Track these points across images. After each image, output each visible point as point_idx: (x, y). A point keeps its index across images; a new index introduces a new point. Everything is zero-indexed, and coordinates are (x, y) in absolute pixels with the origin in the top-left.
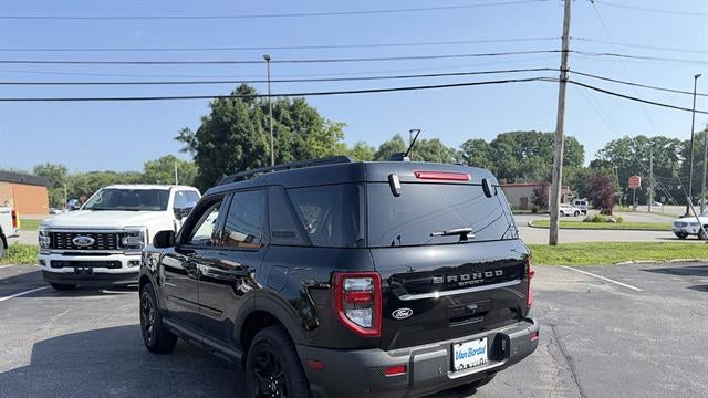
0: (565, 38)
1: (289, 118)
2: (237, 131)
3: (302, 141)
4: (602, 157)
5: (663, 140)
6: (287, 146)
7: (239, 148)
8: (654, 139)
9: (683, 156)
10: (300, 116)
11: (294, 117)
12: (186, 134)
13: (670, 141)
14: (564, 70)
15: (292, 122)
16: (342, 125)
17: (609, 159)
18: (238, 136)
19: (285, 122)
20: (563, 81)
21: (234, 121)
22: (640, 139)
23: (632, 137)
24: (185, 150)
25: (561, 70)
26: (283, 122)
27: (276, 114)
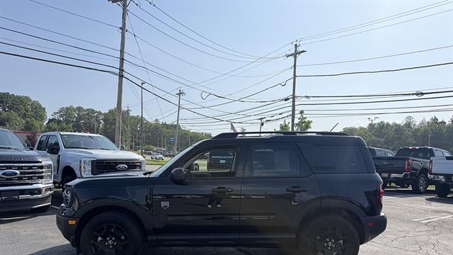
0: (122, 51)
4: (57, 117)
5: (93, 112)
8: (88, 110)
9: (104, 121)
13: (97, 112)
14: (121, 70)
17: (61, 119)
20: (121, 76)
22: (79, 109)
23: (75, 106)
25: (120, 69)
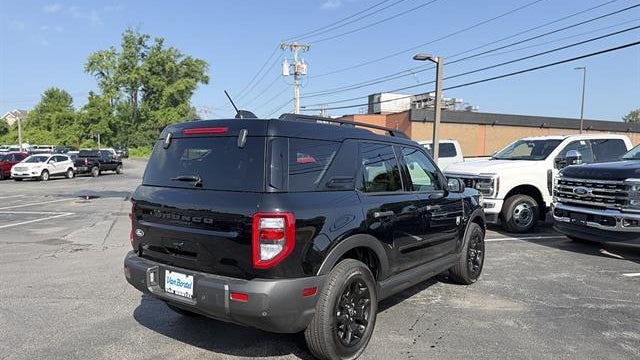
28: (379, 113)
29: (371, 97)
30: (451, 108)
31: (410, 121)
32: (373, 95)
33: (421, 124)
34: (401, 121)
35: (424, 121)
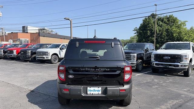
1: (166, 21)
2: (149, 27)
3: (170, 28)
6: (165, 30)
7: (149, 32)
10: (171, 20)
11: (169, 21)
12: (136, 29)
15: (168, 22)
16: (186, 21)
18: (149, 28)
19: (165, 23)
21: (148, 24)
24: (135, 33)
26: (164, 23)
27: (162, 21)
28: (27, 33)
29: (23, 27)
30: (51, 33)
31: (39, 36)
32: (24, 26)
33: (43, 37)
34: (36, 36)
35: (44, 36)
